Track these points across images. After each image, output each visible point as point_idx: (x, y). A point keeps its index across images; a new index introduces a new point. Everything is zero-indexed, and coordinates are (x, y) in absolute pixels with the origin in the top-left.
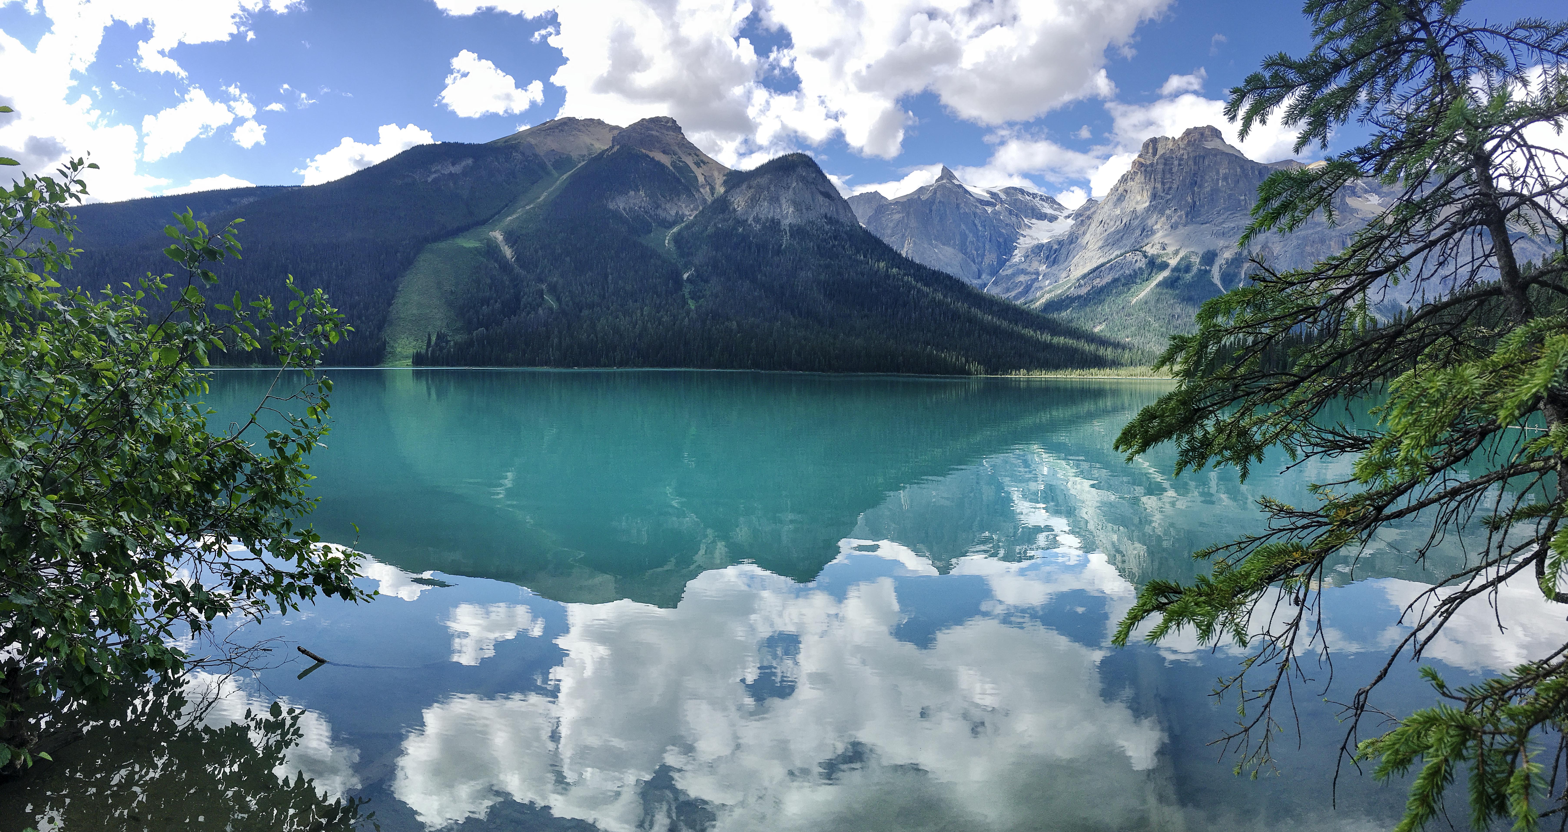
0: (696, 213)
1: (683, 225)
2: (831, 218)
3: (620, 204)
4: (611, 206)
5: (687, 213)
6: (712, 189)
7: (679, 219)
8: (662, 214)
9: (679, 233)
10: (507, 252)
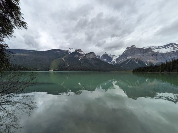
0: (83, 57)
2: (95, 57)
4: (75, 56)
8: (79, 57)
9: (81, 59)
10: (64, 60)
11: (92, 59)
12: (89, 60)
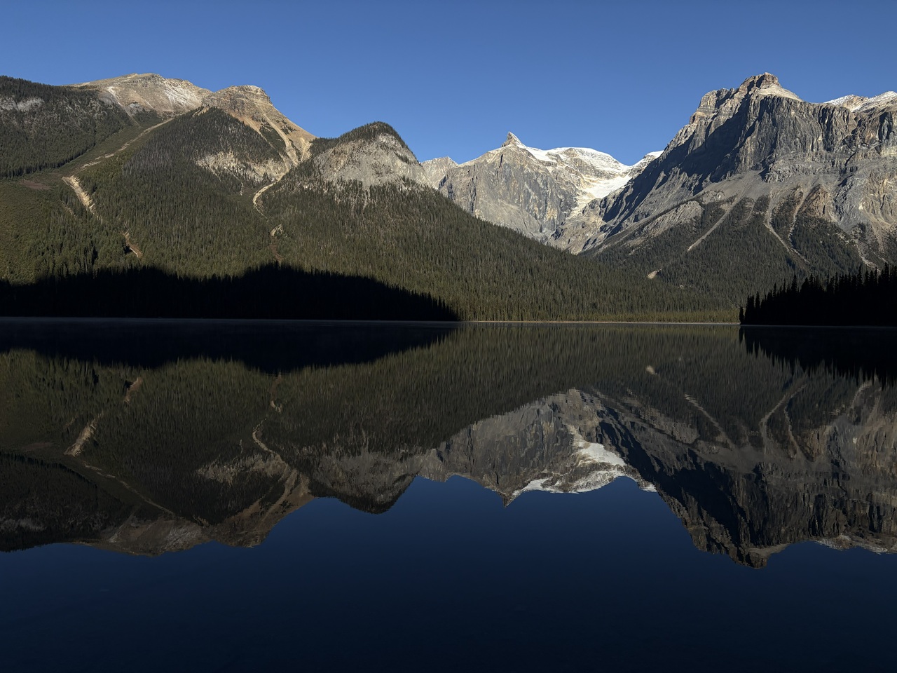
0: (283, 174)
1: (271, 185)
2: (408, 179)
3: (209, 162)
4: (200, 163)
5: (274, 174)
6: (299, 154)
7: (267, 180)
8: (251, 175)
9: (266, 192)
10: (86, 200)
11: (378, 191)
12: (346, 207)
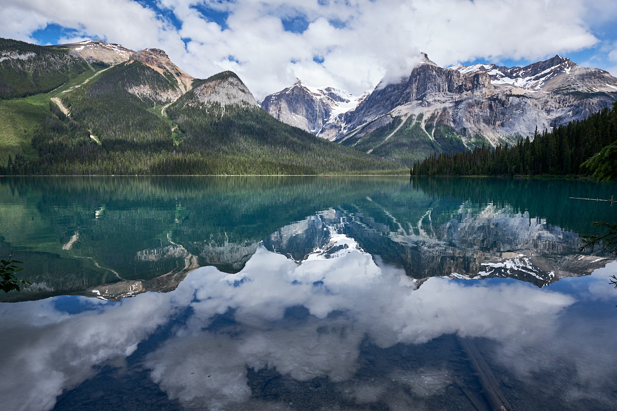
0: (177, 98)
1: (171, 104)
2: (245, 102)
3: (135, 91)
4: (130, 91)
6: (185, 87)
7: (168, 101)
8: (159, 98)
9: (169, 108)
10: (65, 111)
11: (229, 108)
12: (212, 116)
